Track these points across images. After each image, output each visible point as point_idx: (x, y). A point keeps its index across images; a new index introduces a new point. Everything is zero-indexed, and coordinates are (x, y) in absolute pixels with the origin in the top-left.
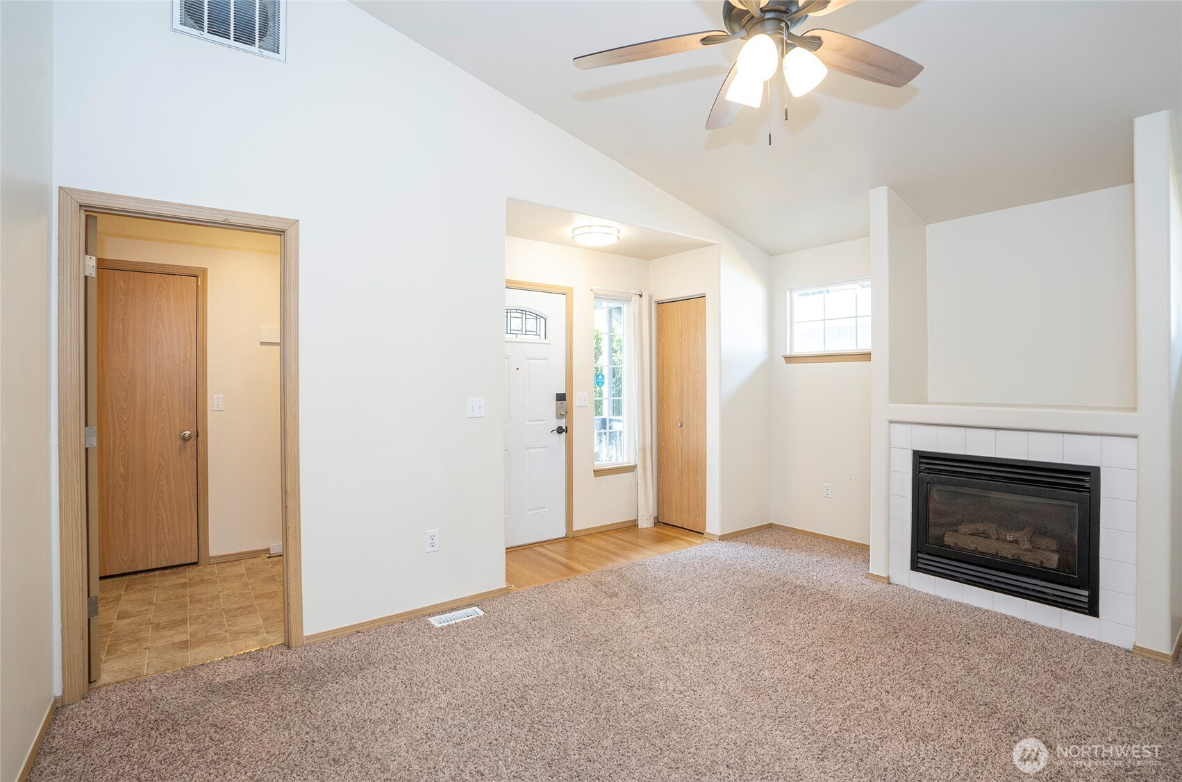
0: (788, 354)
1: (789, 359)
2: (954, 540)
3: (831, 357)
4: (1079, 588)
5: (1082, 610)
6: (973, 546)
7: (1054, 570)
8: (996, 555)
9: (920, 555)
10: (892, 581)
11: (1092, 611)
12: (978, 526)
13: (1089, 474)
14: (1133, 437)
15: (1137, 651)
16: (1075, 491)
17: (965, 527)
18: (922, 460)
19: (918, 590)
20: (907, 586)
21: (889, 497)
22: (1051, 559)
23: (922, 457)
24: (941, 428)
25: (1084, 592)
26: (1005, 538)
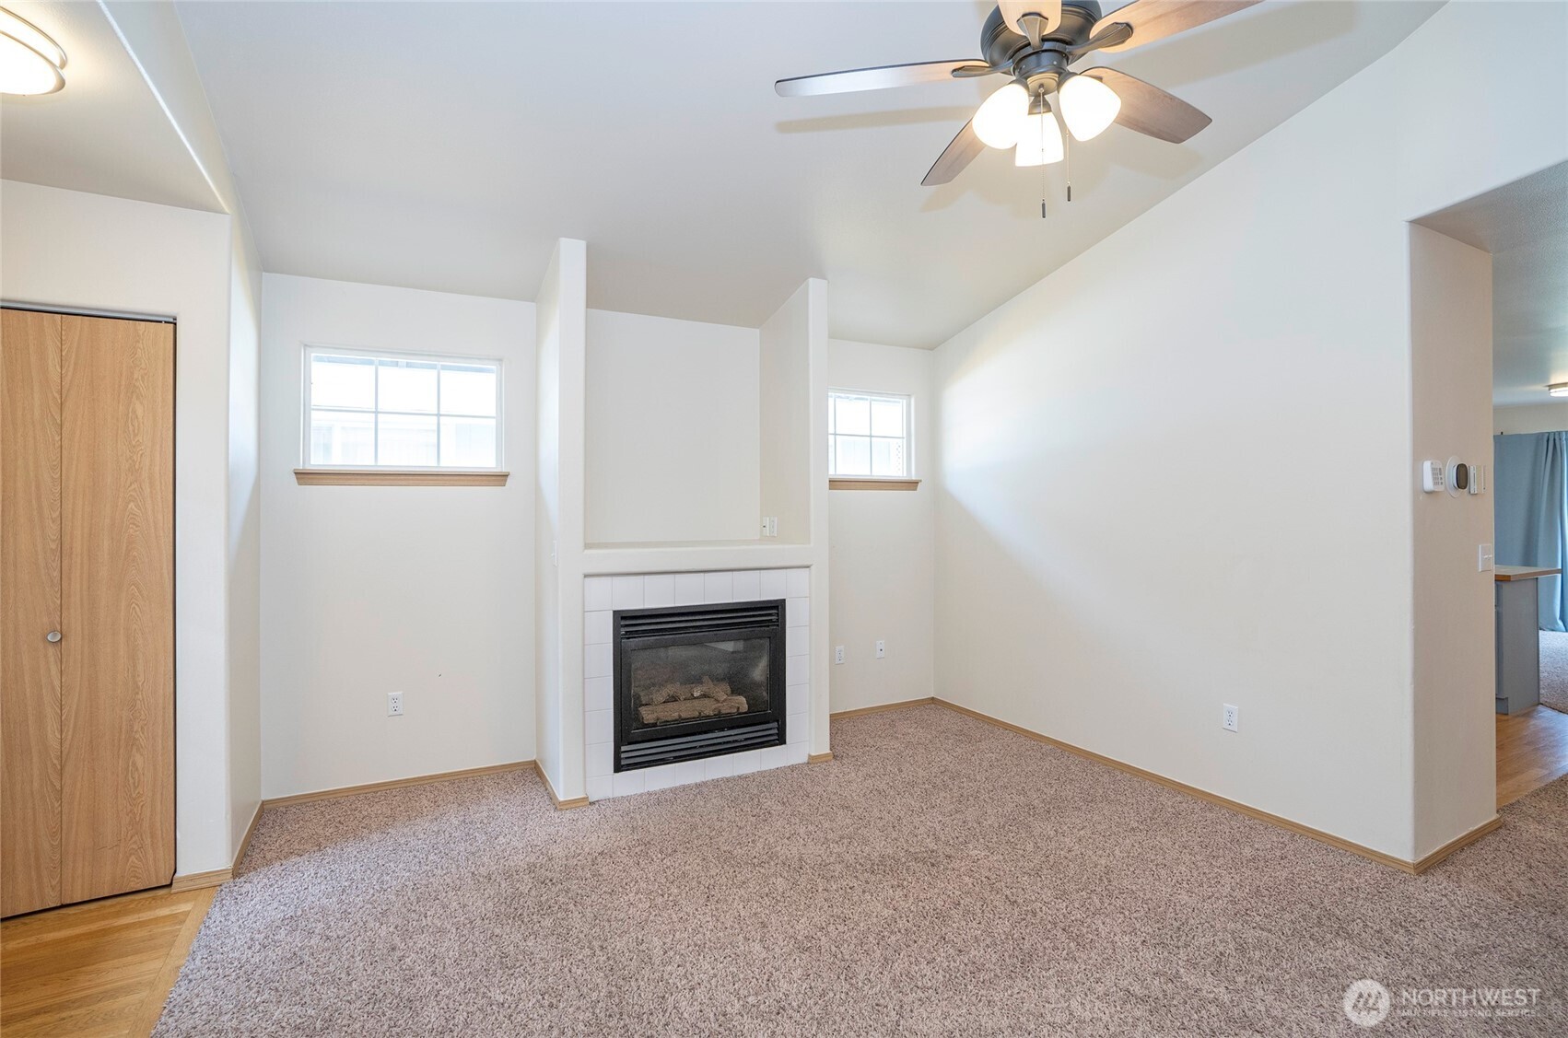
0: (300, 467)
1: (304, 476)
2: (655, 716)
3: (402, 477)
4: (768, 722)
5: (772, 743)
6: (676, 715)
7: (745, 713)
8: (700, 717)
9: (623, 749)
10: (591, 800)
11: (780, 739)
12: (669, 690)
13: (777, 607)
14: (808, 567)
15: (813, 760)
16: (768, 626)
17: (659, 696)
18: (623, 623)
19: (625, 795)
20: (611, 797)
21: (584, 683)
22: (741, 703)
23: (624, 618)
24: (646, 577)
25: (775, 725)
26: (692, 695)
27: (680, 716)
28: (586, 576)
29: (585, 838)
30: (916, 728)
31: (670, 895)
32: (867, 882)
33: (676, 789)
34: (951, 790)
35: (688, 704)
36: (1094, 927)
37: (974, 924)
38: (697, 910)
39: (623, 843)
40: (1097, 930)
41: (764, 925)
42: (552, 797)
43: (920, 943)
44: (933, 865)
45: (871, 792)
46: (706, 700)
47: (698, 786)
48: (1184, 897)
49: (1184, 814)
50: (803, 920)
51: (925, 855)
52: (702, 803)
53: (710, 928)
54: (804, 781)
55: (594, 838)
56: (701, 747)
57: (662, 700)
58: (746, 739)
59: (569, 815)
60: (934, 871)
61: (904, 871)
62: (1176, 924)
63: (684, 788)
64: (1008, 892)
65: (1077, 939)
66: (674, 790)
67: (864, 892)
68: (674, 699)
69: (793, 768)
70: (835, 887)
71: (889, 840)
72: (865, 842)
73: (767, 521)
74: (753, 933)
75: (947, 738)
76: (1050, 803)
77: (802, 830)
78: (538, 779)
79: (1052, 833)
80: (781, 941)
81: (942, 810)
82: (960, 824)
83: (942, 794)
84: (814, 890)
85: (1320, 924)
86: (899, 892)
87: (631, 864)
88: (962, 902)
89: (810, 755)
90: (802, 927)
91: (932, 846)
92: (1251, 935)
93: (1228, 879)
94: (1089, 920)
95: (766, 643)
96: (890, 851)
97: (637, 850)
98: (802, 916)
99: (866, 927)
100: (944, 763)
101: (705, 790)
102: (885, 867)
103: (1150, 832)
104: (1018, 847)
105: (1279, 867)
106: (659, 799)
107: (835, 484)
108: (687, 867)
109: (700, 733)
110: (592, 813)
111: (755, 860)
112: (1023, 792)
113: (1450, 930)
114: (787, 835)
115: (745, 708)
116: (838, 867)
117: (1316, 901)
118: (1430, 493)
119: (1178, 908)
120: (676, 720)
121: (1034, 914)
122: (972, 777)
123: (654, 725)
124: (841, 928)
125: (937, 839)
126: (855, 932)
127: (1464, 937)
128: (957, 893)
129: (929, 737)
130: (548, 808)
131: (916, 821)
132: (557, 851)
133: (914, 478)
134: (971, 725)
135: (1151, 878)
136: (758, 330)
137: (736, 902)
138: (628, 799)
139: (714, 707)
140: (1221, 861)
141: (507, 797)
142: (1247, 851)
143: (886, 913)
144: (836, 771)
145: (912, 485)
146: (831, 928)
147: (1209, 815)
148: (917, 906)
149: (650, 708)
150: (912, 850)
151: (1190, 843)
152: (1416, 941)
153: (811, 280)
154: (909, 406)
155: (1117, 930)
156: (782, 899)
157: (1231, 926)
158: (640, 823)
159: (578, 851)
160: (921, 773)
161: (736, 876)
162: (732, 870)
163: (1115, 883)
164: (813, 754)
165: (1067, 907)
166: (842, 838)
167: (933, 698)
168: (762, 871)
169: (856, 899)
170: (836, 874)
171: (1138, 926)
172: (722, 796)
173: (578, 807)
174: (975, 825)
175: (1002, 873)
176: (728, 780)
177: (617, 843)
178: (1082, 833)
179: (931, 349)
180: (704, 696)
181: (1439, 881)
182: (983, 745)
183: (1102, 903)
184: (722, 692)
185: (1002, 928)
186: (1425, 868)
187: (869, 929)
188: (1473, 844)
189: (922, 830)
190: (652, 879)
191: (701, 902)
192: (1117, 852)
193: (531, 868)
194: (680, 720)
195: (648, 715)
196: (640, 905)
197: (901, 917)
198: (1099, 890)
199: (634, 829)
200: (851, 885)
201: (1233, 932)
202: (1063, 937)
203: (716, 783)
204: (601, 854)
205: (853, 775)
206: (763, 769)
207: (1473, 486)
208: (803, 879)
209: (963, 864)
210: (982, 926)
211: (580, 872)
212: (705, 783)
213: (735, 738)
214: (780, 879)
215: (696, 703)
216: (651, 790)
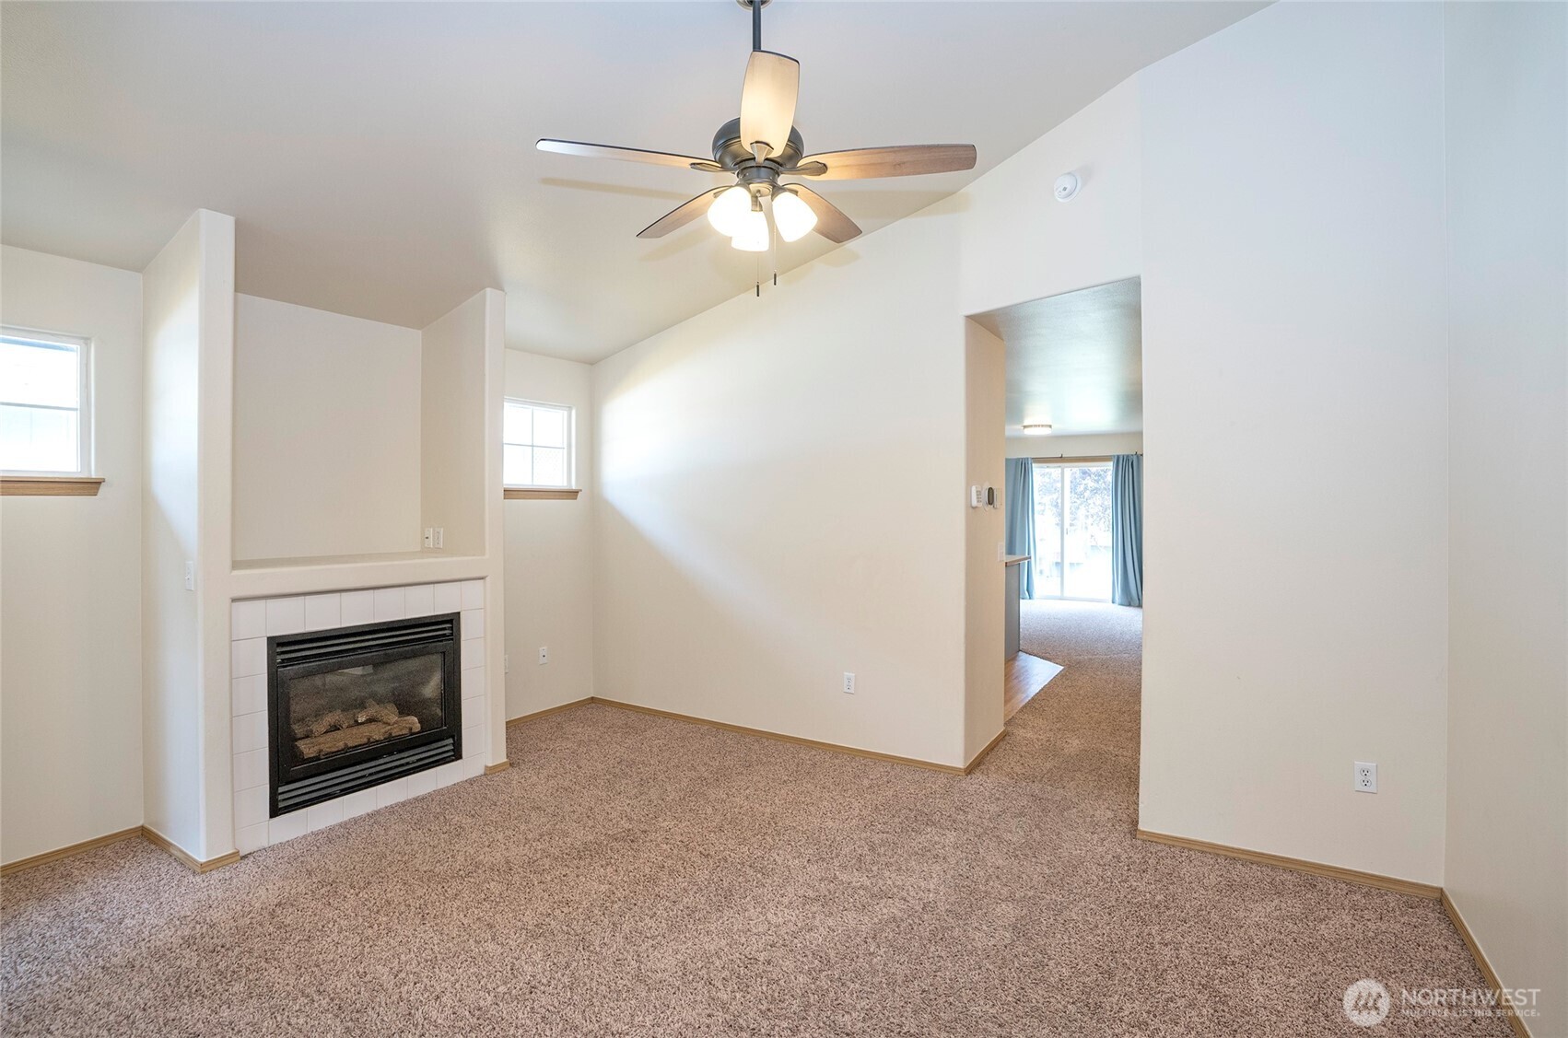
2: (317, 748)
4: (443, 739)
5: (448, 759)
7: (418, 733)
9: (280, 790)
10: (242, 854)
11: (457, 755)
12: (329, 719)
13: (452, 621)
14: (482, 578)
15: (491, 771)
16: (441, 641)
17: (319, 727)
18: (279, 650)
19: (284, 841)
20: (266, 846)
21: (231, 722)
22: (414, 722)
23: (280, 645)
24: (307, 597)
25: (451, 741)
26: (356, 721)
27: (346, 744)
28: (234, 600)
29: (251, 895)
30: (583, 727)
31: (379, 925)
32: (578, 868)
33: (346, 823)
34: (631, 776)
35: (355, 730)
36: (772, 859)
37: (680, 879)
38: (415, 930)
39: (301, 889)
40: (774, 860)
41: (490, 926)
42: (185, 862)
43: (639, 904)
44: (632, 841)
45: (557, 790)
46: (373, 726)
47: (370, 816)
48: (830, 823)
49: (818, 764)
50: (528, 913)
51: (623, 834)
52: (382, 832)
53: (435, 942)
54: (487, 792)
55: (262, 892)
56: (370, 775)
57: (324, 730)
58: (418, 760)
59: (216, 875)
60: (635, 846)
61: (609, 851)
62: (828, 843)
63: (355, 821)
64: (701, 849)
65: (763, 871)
66: (344, 825)
67: (578, 876)
68: (335, 728)
69: (471, 782)
70: (549, 878)
71: (587, 829)
72: (566, 835)
73: (430, 532)
74: (482, 935)
75: (615, 732)
76: (716, 773)
77: (500, 837)
78: (153, 847)
79: (725, 796)
80: (513, 934)
81: (628, 795)
82: (646, 803)
83: (624, 781)
84: (530, 885)
85: (916, 820)
86: (609, 869)
87: (320, 906)
88: (666, 864)
89: (486, 767)
90: (529, 919)
91: (627, 826)
92: (876, 838)
93: (856, 804)
94: (767, 855)
95: (437, 659)
96: (591, 838)
97: (323, 891)
98: (527, 908)
99: (589, 904)
100: (618, 754)
101: (382, 819)
102: (587, 852)
103: (798, 782)
104: (700, 812)
105: (887, 789)
106: (330, 836)
107: (509, 493)
108: (389, 895)
109: (366, 761)
110: (245, 866)
111: (461, 873)
112: (693, 768)
113: (986, 805)
114: (487, 843)
115: (417, 727)
116: (547, 862)
117: (912, 807)
118: (974, 508)
119: (827, 832)
120: (343, 750)
121: (726, 861)
122: (646, 762)
123: (317, 758)
124: (566, 910)
125: (630, 820)
126: (580, 910)
127: (994, 808)
128: (660, 858)
129: (598, 733)
130: (183, 873)
131: (607, 807)
132: (215, 915)
133: (574, 487)
134: (633, 718)
135: (805, 815)
136: (420, 332)
137: (455, 914)
138: (290, 843)
139: (383, 731)
140: (850, 792)
141: (115, 875)
142: (866, 782)
143: (603, 888)
144: (517, 777)
145: (573, 494)
146: (557, 912)
147: (837, 761)
148: (629, 877)
149: (307, 741)
150: (610, 832)
151: (827, 784)
152: (969, 817)
153: (488, 290)
154: (570, 417)
155: (788, 857)
156: (502, 900)
157: (864, 835)
158: (315, 865)
159: (247, 910)
160: (600, 766)
161: (446, 891)
162: (440, 886)
163: (780, 824)
164: (490, 765)
165: (749, 849)
166: (541, 835)
167: (592, 698)
168: (472, 880)
169: (572, 884)
170: (547, 867)
171: (802, 850)
172: (404, 821)
173: (227, 865)
174: (660, 802)
175: (692, 835)
176: (404, 804)
177: (293, 891)
178: (748, 791)
179: (592, 364)
180: (370, 721)
181: (978, 776)
182: (649, 734)
183: (774, 840)
184: (389, 713)
185: (702, 876)
186: (970, 770)
187: (592, 904)
188: (993, 749)
189: (614, 814)
190: (353, 915)
191: (418, 923)
192: (777, 801)
193: (188, 942)
194: (347, 749)
195: (307, 748)
196: (349, 942)
197: (617, 889)
198: (769, 832)
199: (310, 873)
200: (564, 873)
201: (866, 839)
202: (751, 872)
203: (391, 810)
204: (279, 904)
205: (535, 778)
206: (441, 786)
207: (997, 502)
208: (517, 877)
209: (658, 835)
210: (687, 879)
211: (260, 929)
212: (378, 812)
213: (408, 760)
214: (492, 884)
215: (362, 728)
216: (315, 829)
